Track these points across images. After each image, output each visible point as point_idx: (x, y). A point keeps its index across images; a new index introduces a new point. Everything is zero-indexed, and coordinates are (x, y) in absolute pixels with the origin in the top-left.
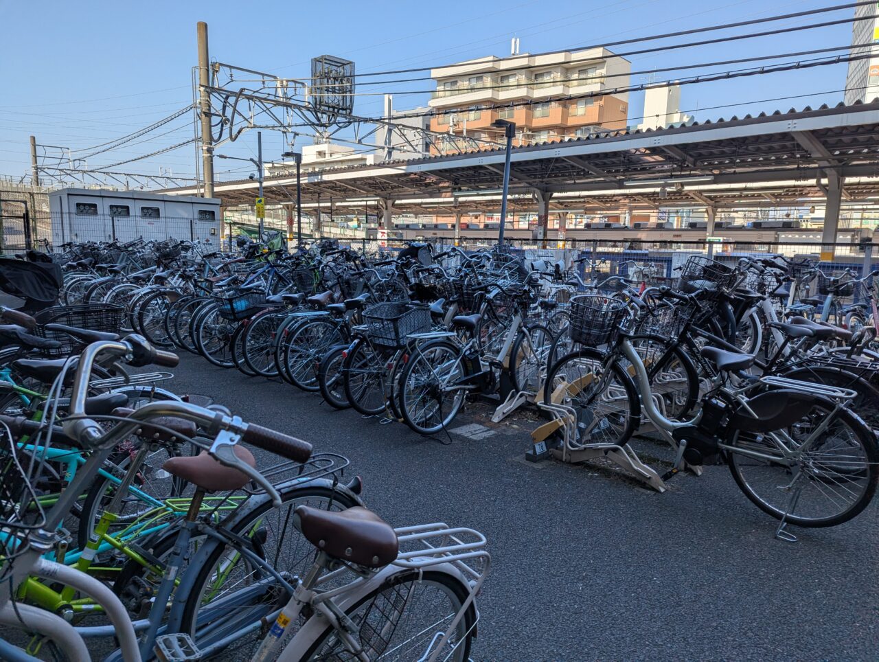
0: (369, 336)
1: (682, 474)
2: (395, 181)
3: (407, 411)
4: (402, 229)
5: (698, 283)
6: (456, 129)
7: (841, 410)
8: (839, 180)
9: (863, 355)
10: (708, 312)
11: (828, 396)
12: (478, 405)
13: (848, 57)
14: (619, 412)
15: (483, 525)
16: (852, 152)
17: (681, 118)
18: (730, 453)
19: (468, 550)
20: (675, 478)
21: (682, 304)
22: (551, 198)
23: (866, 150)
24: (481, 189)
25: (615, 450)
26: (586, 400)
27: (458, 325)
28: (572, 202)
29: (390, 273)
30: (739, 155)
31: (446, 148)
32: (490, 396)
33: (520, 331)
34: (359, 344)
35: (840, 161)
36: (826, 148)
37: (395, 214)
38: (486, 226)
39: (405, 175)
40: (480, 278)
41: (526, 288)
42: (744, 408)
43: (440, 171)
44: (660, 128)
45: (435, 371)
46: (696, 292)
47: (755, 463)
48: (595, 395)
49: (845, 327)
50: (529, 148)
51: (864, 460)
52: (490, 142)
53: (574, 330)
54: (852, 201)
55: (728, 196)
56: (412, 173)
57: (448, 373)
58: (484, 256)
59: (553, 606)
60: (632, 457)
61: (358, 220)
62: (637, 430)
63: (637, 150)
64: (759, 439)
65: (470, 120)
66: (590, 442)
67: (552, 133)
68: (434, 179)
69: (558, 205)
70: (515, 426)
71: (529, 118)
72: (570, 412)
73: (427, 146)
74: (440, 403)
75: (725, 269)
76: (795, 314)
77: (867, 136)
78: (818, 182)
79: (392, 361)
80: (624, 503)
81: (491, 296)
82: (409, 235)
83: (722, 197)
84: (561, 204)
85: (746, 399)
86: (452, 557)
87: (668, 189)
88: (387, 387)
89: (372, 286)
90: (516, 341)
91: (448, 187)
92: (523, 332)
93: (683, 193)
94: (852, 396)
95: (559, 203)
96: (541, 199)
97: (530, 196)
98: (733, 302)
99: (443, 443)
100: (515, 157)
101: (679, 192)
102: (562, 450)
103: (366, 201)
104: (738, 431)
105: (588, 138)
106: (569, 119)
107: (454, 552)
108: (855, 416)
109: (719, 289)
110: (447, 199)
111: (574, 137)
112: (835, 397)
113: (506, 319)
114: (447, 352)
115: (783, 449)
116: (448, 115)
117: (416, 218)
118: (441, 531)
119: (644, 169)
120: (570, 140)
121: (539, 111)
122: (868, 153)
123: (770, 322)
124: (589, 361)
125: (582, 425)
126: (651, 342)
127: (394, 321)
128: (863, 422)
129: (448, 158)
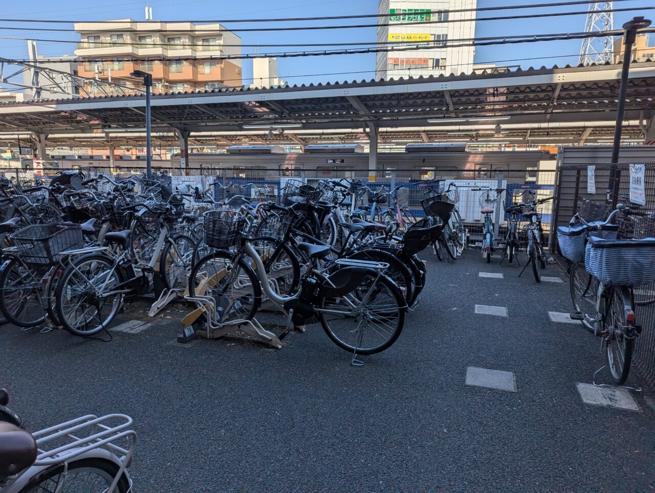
0: (21, 256)
1: (293, 333)
2: (46, 118)
3: (66, 320)
4: (57, 159)
5: (294, 198)
6: (101, 76)
7: (382, 276)
8: (375, 129)
9: (392, 240)
10: (302, 218)
11: (374, 268)
12: (135, 304)
13: (376, 49)
14: (247, 295)
15: (142, 403)
16: (381, 111)
17: (279, 82)
18: (321, 314)
19: (115, 433)
20: (288, 337)
21: (284, 214)
22: (189, 136)
23: (388, 111)
24: (129, 127)
25: (246, 324)
26: (222, 289)
27: (110, 240)
28: (206, 140)
29: (40, 198)
30: (317, 110)
31: (94, 91)
32: (146, 295)
33: (166, 240)
34: (10, 264)
35: (375, 117)
36: (367, 108)
37: (50, 147)
38: (138, 158)
39: (56, 112)
40: (128, 199)
41: (168, 206)
42: (327, 282)
43: (90, 110)
44: (264, 88)
45: (91, 282)
46: (293, 205)
47: (337, 317)
48: (228, 285)
49: (383, 223)
50: (167, 96)
51: (396, 306)
52: (134, 89)
53: (208, 237)
54: (384, 143)
55: (313, 138)
56: (62, 111)
57: (103, 282)
58: (129, 181)
59: (202, 453)
60: (258, 327)
61: (12, 152)
62: (260, 307)
63: (250, 102)
64: (338, 301)
65: (113, 70)
66: (227, 320)
67: (186, 86)
68: (85, 117)
69: (196, 142)
70: (169, 317)
71: (166, 72)
72: (211, 300)
73: (77, 89)
74: (98, 308)
75: (312, 188)
76: (356, 216)
77: (388, 102)
78: (364, 130)
79: (47, 276)
80: (254, 361)
81: (140, 214)
82: (63, 165)
83: (309, 138)
84: (198, 141)
85: (328, 276)
86: (102, 442)
87: (274, 132)
88: (44, 300)
89: (24, 211)
90: (164, 249)
91: (99, 124)
92: (169, 241)
93: (285, 135)
94: (387, 266)
95: (196, 140)
96: (181, 136)
97: (172, 134)
98: (317, 210)
99: (104, 341)
100: (154, 103)
101: (281, 135)
102: (206, 330)
103: (18, 134)
104: (324, 298)
105: (213, 91)
106: (199, 76)
107: (104, 437)
108: (389, 279)
109: (308, 202)
110: (99, 134)
111: (202, 90)
112: (377, 269)
113: (155, 232)
114: (102, 264)
115: (352, 306)
116: (93, 64)
117: (71, 150)
118: (89, 422)
119: (256, 117)
120: (199, 92)
121: (174, 67)
122: (390, 112)
123: (341, 222)
124: (222, 260)
125: (220, 309)
126: (266, 242)
127: (45, 241)
128: (394, 283)
129: (95, 100)
